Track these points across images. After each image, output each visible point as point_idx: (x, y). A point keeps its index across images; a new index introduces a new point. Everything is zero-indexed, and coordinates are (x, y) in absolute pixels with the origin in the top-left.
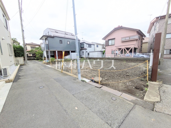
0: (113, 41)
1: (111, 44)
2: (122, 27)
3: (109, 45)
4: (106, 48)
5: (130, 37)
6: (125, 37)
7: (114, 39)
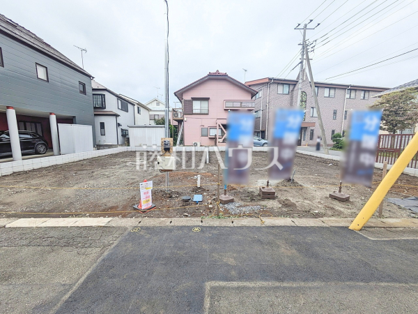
0: (205, 104)
1: (198, 112)
2: (226, 75)
3: (194, 112)
4: (185, 119)
5: (241, 103)
6: (234, 101)
7: (207, 99)
